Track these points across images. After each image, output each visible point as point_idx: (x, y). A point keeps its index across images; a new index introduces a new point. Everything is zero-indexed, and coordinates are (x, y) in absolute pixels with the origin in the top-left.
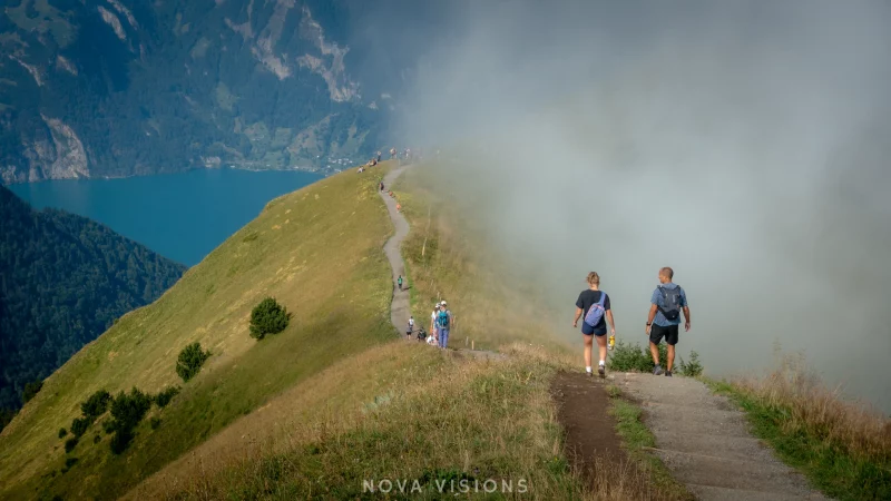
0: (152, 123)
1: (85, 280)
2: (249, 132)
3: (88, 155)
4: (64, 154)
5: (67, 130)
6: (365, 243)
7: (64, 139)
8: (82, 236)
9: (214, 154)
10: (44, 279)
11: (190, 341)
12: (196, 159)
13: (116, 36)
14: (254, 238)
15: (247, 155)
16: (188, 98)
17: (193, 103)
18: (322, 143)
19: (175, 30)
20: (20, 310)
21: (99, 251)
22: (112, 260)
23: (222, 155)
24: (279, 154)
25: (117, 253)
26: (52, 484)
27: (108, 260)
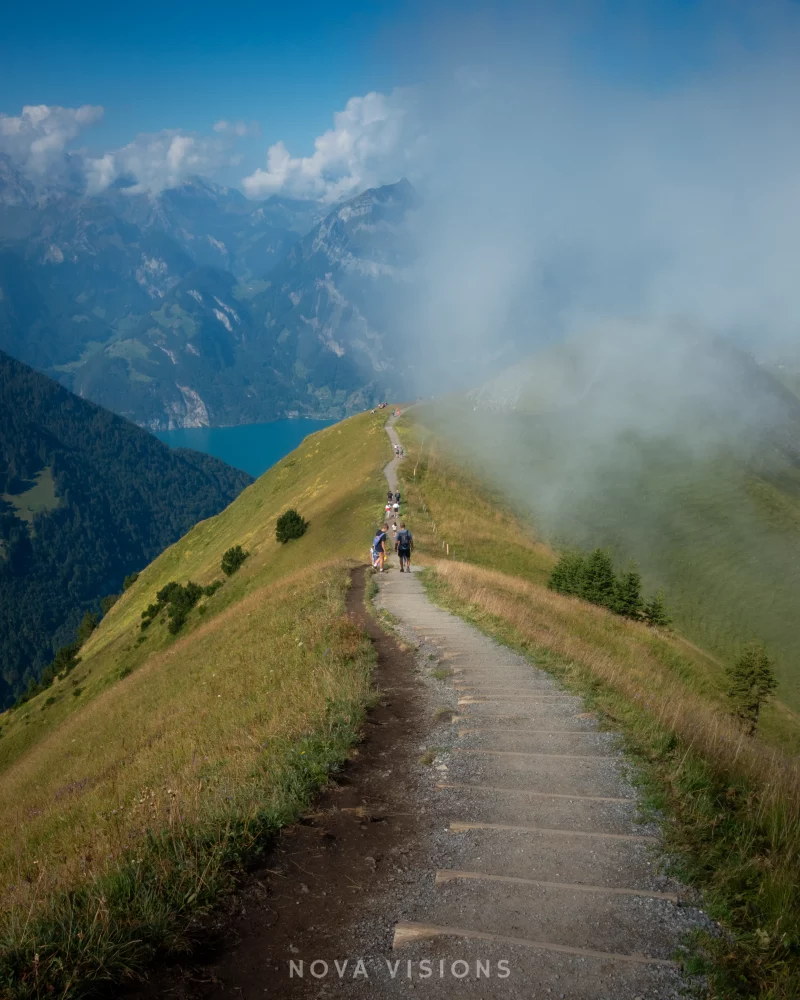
0: (251, 388)
1: (206, 496)
2: (317, 393)
3: (207, 410)
4: (192, 410)
5: (193, 394)
6: (370, 467)
7: (191, 400)
8: (204, 466)
9: (294, 409)
10: (178, 496)
11: (234, 545)
12: (282, 413)
13: (226, 329)
14: (292, 464)
15: (317, 409)
16: (276, 371)
17: (279, 374)
18: (367, 400)
19: (266, 324)
20: (162, 518)
21: (215, 476)
22: (224, 483)
23: (299, 409)
24: (338, 408)
25: (228, 478)
26: (127, 657)
27: (221, 483)
